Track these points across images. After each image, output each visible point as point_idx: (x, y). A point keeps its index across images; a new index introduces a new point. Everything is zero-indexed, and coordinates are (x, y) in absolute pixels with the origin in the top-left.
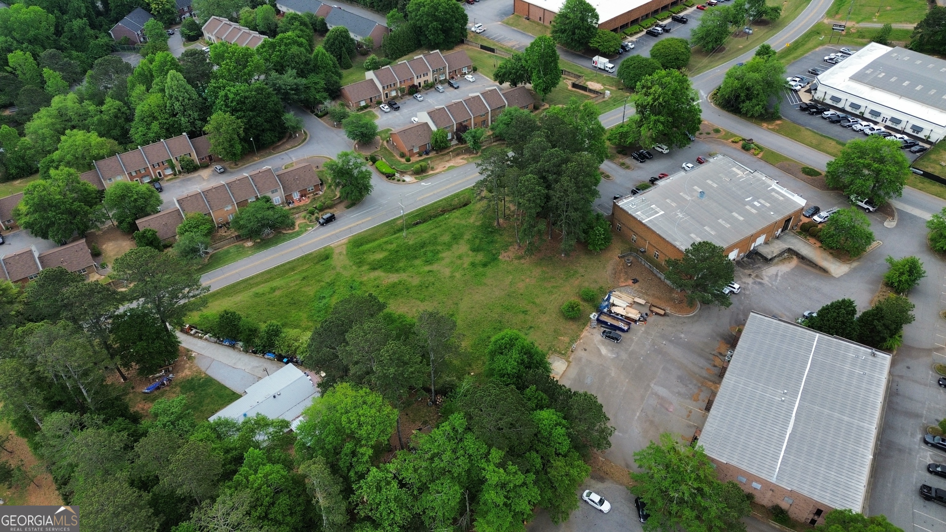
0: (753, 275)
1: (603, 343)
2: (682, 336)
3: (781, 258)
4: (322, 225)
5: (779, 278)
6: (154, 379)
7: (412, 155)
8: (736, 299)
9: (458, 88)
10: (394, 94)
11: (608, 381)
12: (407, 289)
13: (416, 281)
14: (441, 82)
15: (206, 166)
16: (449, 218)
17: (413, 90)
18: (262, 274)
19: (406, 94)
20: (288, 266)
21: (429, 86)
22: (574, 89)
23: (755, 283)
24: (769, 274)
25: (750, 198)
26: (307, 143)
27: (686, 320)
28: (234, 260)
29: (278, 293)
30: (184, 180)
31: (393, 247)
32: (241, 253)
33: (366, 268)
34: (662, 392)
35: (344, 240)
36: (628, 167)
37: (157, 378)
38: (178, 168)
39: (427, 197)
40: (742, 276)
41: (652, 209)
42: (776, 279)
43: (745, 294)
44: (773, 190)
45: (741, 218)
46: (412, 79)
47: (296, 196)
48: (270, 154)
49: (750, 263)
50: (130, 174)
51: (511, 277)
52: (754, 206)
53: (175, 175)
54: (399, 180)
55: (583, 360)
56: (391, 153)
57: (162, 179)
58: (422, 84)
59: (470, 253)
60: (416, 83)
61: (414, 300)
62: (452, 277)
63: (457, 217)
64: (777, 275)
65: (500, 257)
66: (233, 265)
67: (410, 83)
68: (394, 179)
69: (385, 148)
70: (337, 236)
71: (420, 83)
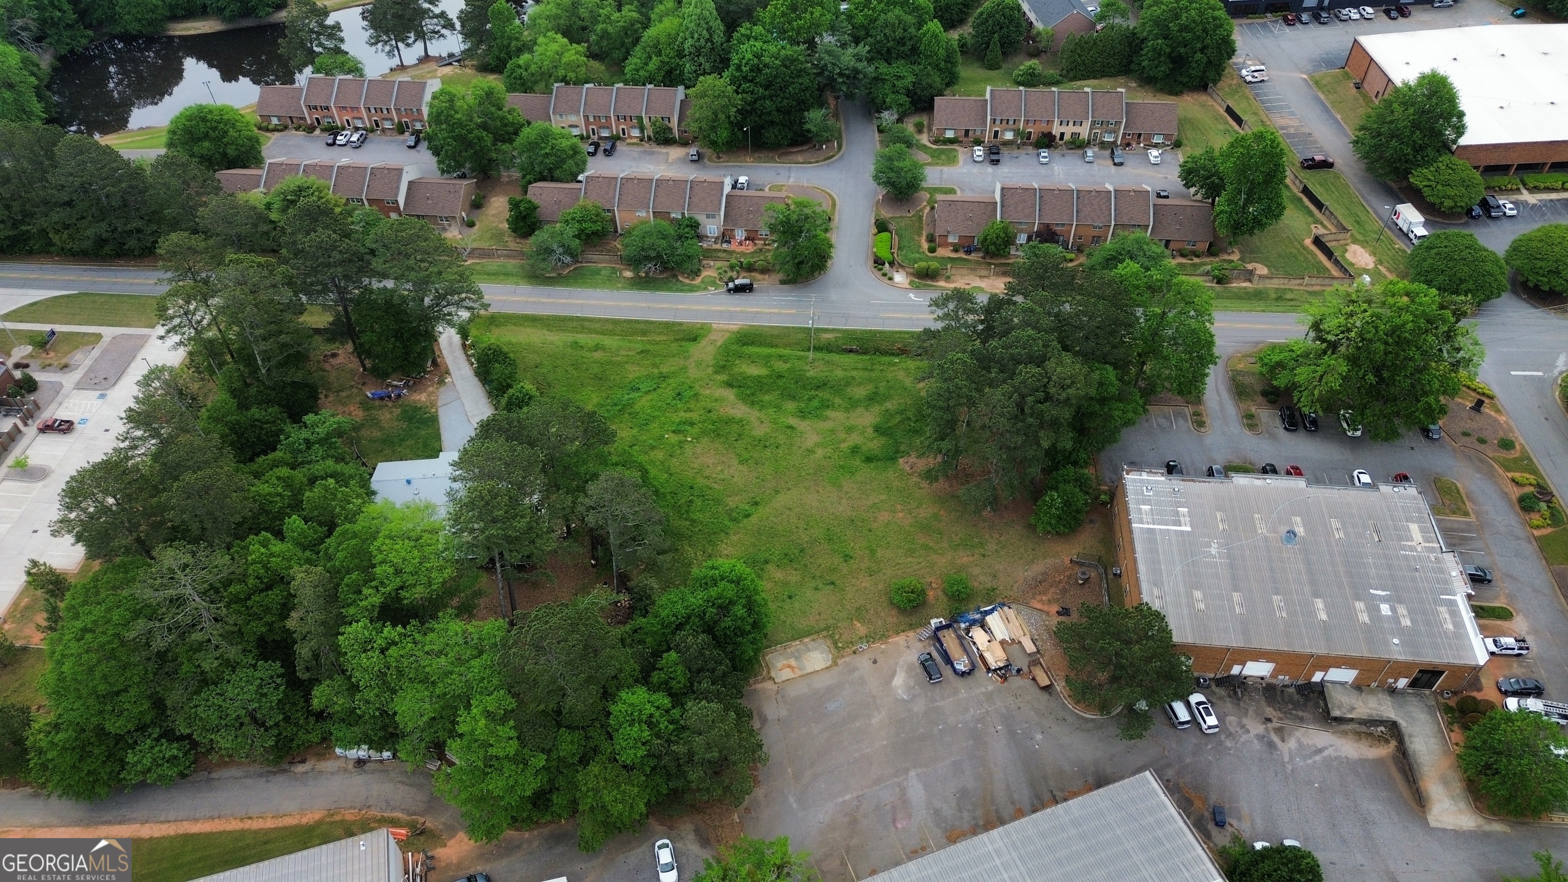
0: (1276, 724)
1: (910, 669)
2: (1039, 737)
3: (1364, 729)
4: (729, 290)
5: (1318, 758)
6: (388, 386)
7: (945, 245)
8: (1194, 741)
9: (1121, 164)
10: (1009, 136)
11: (858, 724)
12: (740, 435)
13: (759, 431)
14: (1103, 145)
15: (684, 143)
16: (895, 364)
17: (1047, 141)
18: (607, 320)
19: (1031, 144)
20: (642, 326)
21: (1077, 145)
22: (1313, 248)
23: (1261, 738)
24: (1305, 741)
25: (1383, 593)
26: (828, 165)
27: (1070, 719)
28: (595, 286)
29: (598, 355)
30: (645, 152)
31: (780, 366)
32: (611, 281)
33: (723, 377)
34: (916, 792)
35: (735, 325)
36: (1252, 427)
37: (393, 386)
38: (649, 132)
39: (896, 318)
40: (1251, 713)
41: (1177, 514)
42: (1305, 758)
43: (1221, 743)
44: (1452, 604)
45: (1323, 616)
46: (1050, 122)
47: (740, 234)
48: (772, 160)
49: (1291, 701)
50: (586, 117)
51: (884, 497)
52: (1373, 610)
53: (642, 140)
54: (884, 275)
55: (856, 674)
56: (921, 228)
57: (623, 140)
58: (1067, 137)
59: (870, 430)
60: (1056, 130)
61: (733, 456)
62: (810, 451)
63: (907, 369)
64: (1320, 751)
65: (901, 461)
66: (589, 291)
67: (1044, 128)
68: (880, 270)
69: (921, 217)
70: (731, 315)
71: (1062, 134)
